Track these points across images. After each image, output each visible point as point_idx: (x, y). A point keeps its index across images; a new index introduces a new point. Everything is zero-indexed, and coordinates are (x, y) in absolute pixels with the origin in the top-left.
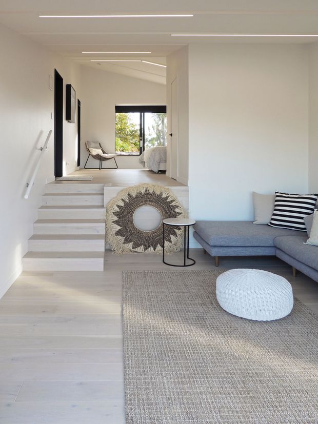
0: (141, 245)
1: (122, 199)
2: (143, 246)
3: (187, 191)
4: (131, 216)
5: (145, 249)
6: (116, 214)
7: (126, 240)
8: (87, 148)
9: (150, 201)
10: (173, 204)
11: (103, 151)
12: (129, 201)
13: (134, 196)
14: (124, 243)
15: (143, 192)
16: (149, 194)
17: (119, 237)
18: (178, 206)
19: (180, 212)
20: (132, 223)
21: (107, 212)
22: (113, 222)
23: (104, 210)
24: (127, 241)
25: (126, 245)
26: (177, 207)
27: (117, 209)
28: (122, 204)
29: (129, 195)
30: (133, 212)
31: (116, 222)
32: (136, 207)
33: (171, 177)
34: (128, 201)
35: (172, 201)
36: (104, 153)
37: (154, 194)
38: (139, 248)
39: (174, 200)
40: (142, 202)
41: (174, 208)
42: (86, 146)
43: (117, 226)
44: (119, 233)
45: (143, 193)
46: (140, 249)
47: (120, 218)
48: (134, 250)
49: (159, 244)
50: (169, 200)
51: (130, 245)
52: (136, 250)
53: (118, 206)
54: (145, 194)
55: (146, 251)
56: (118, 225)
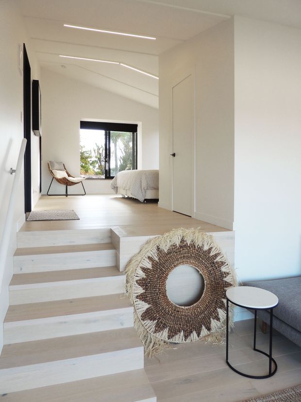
0: (180, 331)
1: (149, 257)
2: (182, 333)
3: (233, 238)
4: (164, 284)
5: (186, 337)
6: (142, 283)
7: (157, 325)
8: (50, 170)
9: (188, 257)
10: (218, 259)
11: (67, 173)
12: (159, 259)
13: (166, 251)
14: (155, 332)
15: (178, 243)
16: (186, 246)
17: (148, 322)
18: (225, 263)
19: (228, 271)
20: (165, 296)
21: (127, 282)
22: (137, 297)
23: (123, 278)
24: (159, 328)
25: (158, 335)
26: (223, 263)
27: (142, 275)
28: (149, 265)
29: (158, 249)
30: (166, 278)
31: (142, 297)
32: (169, 269)
33: (172, 210)
34: (157, 259)
35: (216, 256)
36: (69, 176)
37: (193, 245)
38: (177, 336)
39: (218, 254)
40: (177, 260)
41: (219, 267)
42: (49, 168)
43: (143, 302)
44: (147, 315)
45: (178, 245)
46: (179, 338)
47: (146, 289)
48: (171, 340)
49: (205, 325)
50: (212, 254)
51: (165, 333)
52: (174, 341)
53: (144, 270)
54: (181, 247)
55: (188, 341)
56: (145, 301)
